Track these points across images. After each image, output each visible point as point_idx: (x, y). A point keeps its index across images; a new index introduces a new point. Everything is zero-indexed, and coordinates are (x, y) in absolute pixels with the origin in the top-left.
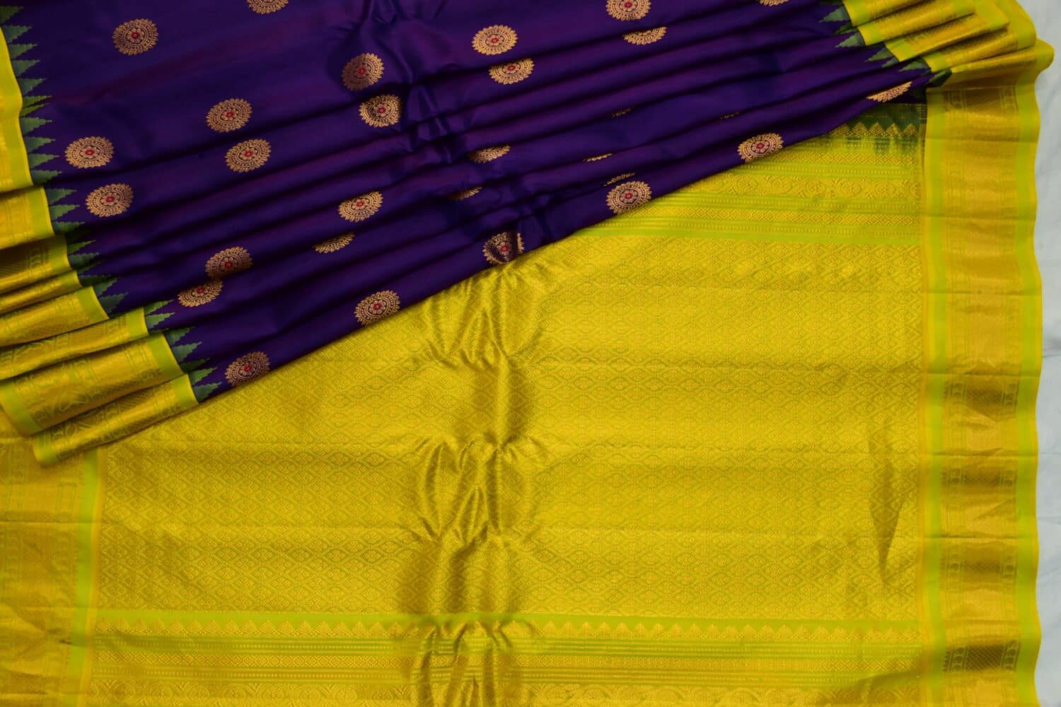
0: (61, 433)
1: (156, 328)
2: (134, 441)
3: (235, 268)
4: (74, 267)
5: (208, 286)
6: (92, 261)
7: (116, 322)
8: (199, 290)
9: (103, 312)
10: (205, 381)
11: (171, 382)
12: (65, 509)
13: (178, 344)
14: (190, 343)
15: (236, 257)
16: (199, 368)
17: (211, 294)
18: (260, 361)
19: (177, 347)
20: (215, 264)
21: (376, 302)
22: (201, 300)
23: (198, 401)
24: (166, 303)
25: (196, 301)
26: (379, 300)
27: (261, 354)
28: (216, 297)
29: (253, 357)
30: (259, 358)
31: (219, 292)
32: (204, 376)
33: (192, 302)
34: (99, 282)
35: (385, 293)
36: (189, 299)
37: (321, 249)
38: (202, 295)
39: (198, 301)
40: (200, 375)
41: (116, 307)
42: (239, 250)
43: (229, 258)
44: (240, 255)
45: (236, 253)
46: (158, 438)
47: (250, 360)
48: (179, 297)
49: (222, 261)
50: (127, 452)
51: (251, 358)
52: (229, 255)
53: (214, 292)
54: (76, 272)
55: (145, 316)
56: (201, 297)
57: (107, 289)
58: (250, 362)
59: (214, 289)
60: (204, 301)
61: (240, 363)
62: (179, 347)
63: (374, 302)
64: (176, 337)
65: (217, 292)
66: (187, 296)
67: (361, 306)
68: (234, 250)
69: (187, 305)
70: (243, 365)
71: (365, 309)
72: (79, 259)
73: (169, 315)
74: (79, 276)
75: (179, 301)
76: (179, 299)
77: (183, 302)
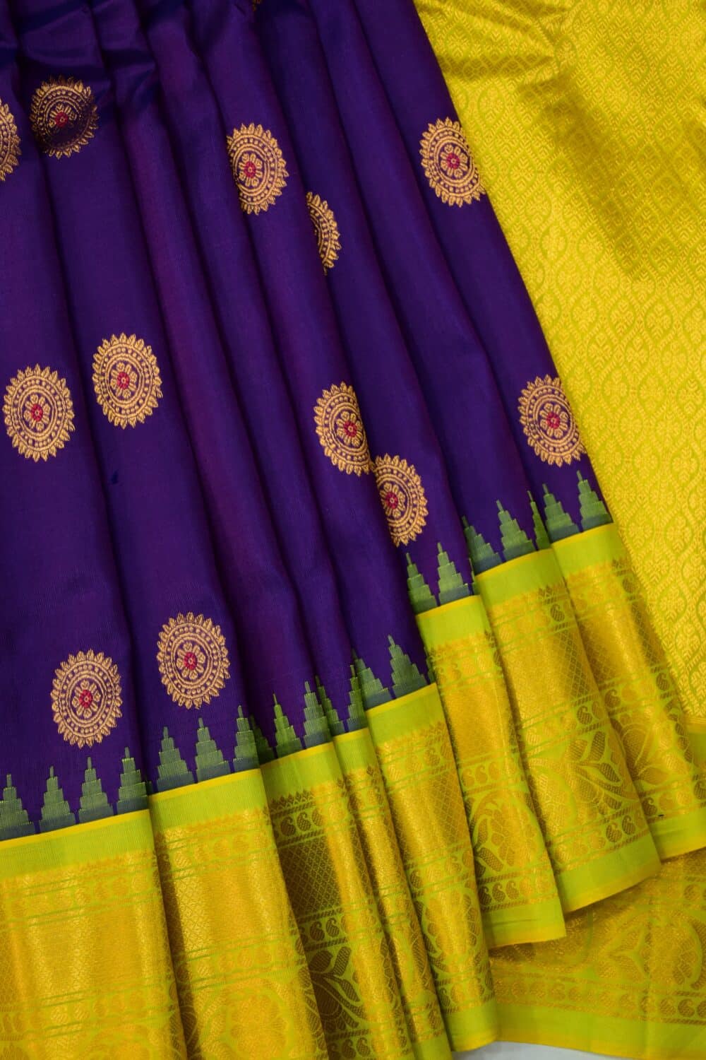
0: (656, 797)
1: (468, 579)
2: (676, 658)
3: (357, 419)
4: (330, 735)
5: (382, 488)
6: (320, 700)
7: (443, 667)
8: (390, 505)
9: (424, 691)
10: (572, 508)
11: (567, 576)
13: (498, 547)
14: (499, 523)
15: (337, 413)
16: (544, 518)
17: (402, 478)
18: (540, 396)
19: (502, 548)
20: (347, 455)
21: (444, 165)
22: (414, 496)
23: (607, 523)
24: (412, 568)
25: (415, 506)
26: (440, 159)
27: (525, 394)
28: (409, 465)
29: (530, 412)
30: (535, 398)
31: (400, 460)
32: (561, 509)
33: (415, 513)
34: (362, 693)
35: (426, 150)
36: (409, 522)
37: (330, 257)
38: (401, 496)
39: (415, 502)
40: (558, 517)
41: (414, 666)
42: (323, 408)
43: (336, 426)
44: (333, 404)
45: (327, 413)
46: (676, 611)
47: (536, 417)
48: (401, 543)
49: (342, 441)
50: (698, 675)
51: (530, 416)
52: (332, 426)
53: (398, 472)
54: (340, 734)
55: (439, 604)
56: (406, 498)
57: (376, 677)
58: (540, 418)
59: (392, 472)
60: (416, 490)
61: (539, 439)
62: (504, 545)
63: (442, 169)
64: (483, 550)
65: (398, 466)
66: (401, 527)
67: (447, 196)
68: (321, 417)
69: (423, 521)
70: (545, 432)
71: (456, 186)
72: (313, 725)
73: (442, 556)
74: (347, 731)
75: (410, 541)
76: (406, 542)
77: (412, 534)
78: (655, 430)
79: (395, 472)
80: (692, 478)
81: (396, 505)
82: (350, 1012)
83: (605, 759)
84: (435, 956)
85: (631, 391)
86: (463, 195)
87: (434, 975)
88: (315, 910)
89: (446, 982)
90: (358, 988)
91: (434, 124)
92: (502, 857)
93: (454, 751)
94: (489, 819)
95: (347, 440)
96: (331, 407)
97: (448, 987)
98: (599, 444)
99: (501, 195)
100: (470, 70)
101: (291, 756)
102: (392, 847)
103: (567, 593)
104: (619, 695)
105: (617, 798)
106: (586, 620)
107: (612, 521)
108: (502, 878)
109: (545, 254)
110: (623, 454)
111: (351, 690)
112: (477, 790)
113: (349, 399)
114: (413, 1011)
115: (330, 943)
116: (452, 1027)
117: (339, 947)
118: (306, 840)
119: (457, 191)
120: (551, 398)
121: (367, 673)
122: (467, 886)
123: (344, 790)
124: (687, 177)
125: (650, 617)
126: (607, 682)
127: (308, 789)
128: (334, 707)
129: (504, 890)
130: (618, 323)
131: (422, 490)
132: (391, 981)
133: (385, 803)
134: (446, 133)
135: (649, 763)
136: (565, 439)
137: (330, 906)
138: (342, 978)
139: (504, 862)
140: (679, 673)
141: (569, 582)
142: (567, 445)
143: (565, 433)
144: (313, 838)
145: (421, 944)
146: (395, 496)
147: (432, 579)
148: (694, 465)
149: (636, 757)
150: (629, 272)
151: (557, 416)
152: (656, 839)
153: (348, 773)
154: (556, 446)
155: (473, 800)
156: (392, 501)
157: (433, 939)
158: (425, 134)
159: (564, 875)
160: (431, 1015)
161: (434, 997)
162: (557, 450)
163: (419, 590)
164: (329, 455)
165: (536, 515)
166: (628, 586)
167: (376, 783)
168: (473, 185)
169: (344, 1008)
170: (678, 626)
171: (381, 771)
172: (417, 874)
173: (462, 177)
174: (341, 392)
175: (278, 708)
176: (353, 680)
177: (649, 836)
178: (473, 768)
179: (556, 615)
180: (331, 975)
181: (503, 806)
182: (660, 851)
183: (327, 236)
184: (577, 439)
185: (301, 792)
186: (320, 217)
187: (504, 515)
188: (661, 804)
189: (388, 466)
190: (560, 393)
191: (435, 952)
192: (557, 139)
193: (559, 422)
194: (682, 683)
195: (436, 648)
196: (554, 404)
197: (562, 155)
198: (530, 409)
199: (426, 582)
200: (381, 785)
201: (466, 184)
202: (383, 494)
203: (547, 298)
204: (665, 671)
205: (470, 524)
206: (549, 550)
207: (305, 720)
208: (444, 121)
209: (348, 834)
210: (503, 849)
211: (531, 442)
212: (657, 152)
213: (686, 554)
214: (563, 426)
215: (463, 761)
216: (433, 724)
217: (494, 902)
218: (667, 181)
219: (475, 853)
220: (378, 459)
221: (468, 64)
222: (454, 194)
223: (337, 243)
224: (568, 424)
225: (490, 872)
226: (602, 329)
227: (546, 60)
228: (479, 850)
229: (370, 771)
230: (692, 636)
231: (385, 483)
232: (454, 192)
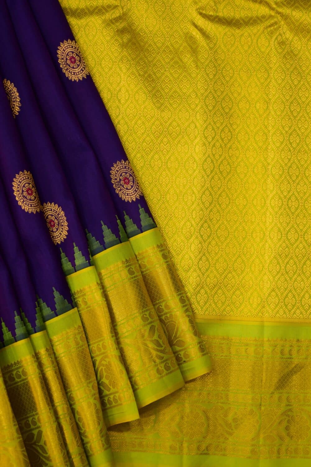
0: (182, 353)
1: (88, 259)
2: (190, 289)
3: (33, 187)
4: (27, 335)
5: (47, 218)
6: (22, 319)
7: (80, 301)
8: (51, 226)
9: (71, 312)
10: (137, 221)
11: (137, 254)
12: (252, 349)
13: (102, 242)
14: (103, 231)
15: (23, 185)
16: (124, 227)
17: (56, 213)
18: (120, 170)
19: (104, 243)
20: (29, 204)
21: (68, 62)
22: (62, 221)
23: (154, 228)
24: (63, 254)
25: (62, 226)
26: (67, 59)
27: (113, 169)
28: (59, 207)
29: (116, 177)
30: (117, 171)
31: (55, 205)
32: (132, 222)
33: (63, 229)
34: (42, 314)
35: (60, 55)
36: (60, 233)
37: (16, 110)
38: (56, 221)
39: (62, 224)
40: (131, 227)
41: (66, 300)
42: (16, 182)
43: (23, 191)
44: (21, 181)
45: (18, 185)
46: (188, 266)
47: (118, 180)
48: (57, 243)
49: (26, 198)
50: (200, 295)
51: (116, 179)
52: (21, 191)
53: (54, 210)
54: (32, 334)
55: (76, 271)
56: (58, 222)
57: (48, 307)
58: (120, 180)
59: (51, 210)
60: (62, 218)
61: (121, 190)
62: (105, 241)
63: (68, 64)
64: (96, 244)
65: (54, 207)
66: (57, 236)
67: (71, 76)
68: (16, 187)
69: (66, 232)
70: (123, 186)
71: (75, 72)
72: (19, 330)
73: (76, 249)
74: (36, 332)
75: (61, 242)
76: (59, 243)
77: (62, 239)
78: (175, 182)
79: (53, 210)
80: (193, 204)
81: (54, 226)
82: (44, 460)
83: (156, 337)
84: (82, 432)
85: (163, 164)
86: (78, 76)
87: (82, 440)
88: (26, 415)
89: (87, 443)
90: (46, 448)
91: (63, 42)
92: (110, 385)
93: (87, 338)
94: (104, 368)
95: (29, 197)
96: (20, 182)
97: (88, 445)
98: (150, 190)
99: (98, 74)
100: (80, 13)
101: (11, 345)
102: (59, 383)
103: (137, 262)
104: (163, 307)
105: (162, 355)
106: (147, 273)
107: (156, 227)
108: (111, 394)
109: (119, 101)
110: (161, 194)
111: (36, 313)
112: (97, 356)
113: (28, 178)
114: (73, 457)
115: (33, 429)
116: (92, 463)
117: (37, 430)
118: (20, 383)
119: (75, 74)
120: (125, 170)
121: (44, 305)
122: (95, 399)
123: (35, 359)
124: (185, 60)
125: (176, 270)
126: (157, 302)
127: (19, 360)
128: (29, 322)
129: (112, 400)
130: (155, 132)
131: (65, 218)
132: (61, 444)
133: (55, 363)
134: (69, 47)
135: (178, 338)
136: (132, 189)
137: (32, 413)
138: (39, 444)
139: (111, 387)
140: (191, 295)
141: (138, 256)
142: (133, 192)
143: (132, 187)
144: (23, 382)
145: (75, 426)
146: (53, 221)
147: (72, 260)
148: (194, 198)
149: (172, 336)
150: (159, 108)
151: (128, 179)
152: (183, 373)
153: (37, 351)
154: (128, 193)
155: (96, 360)
156: (52, 223)
157: (80, 424)
158: (59, 48)
159: (138, 391)
160: (81, 458)
161: (83, 450)
162: (129, 195)
163: (67, 265)
164: (20, 205)
165: (120, 226)
166: (165, 257)
167: (50, 355)
168: (83, 71)
169: (41, 458)
170: (189, 273)
171: (53, 350)
172: (72, 395)
173: (77, 67)
174: (24, 175)
175: (3, 324)
176: (37, 309)
177: (179, 371)
178: (95, 345)
179: (131, 272)
180: (35, 443)
181: (109, 362)
182: (184, 377)
183: (14, 100)
184: (138, 189)
185: (16, 361)
186: (10, 91)
187: (104, 227)
188: (184, 356)
189: (49, 207)
190: (129, 168)
191: (82, 430)
192: (123, 46)
193: (129, 181)
194: (193, 300)
195: (76, 291)
196: (126, 173)
197: (125, 53)
198: (115, 176)
199: (70, 261)
200: (53, 356)
201: (79, 70)
202: (48, 220)
203: (122, 122)
204: (184, 295)
205: (89, 233)
206: (128, 242)
207: (16, 329)
208: (67, 41)
209: (38, 379)
210: (110, 382)
211: (117, 192)
212: (171, 48)
213: (192, 240)
214: (131, 183)
215: (91, 343)
216: (76, 326)
217: (108, 406)
218: (176, 63)
219: (99, 384)
220: (45, 204)
221: (79, 11)
222: (74, 76)
223: (19, 103)
224: (133, 182)
225: (106, 392)
226: (148, 135)
227: (116, 7)
228: (100, 382)
229: (47, 350)
230: (196, 278)
231: (48, 215)
232: (74, 75)
